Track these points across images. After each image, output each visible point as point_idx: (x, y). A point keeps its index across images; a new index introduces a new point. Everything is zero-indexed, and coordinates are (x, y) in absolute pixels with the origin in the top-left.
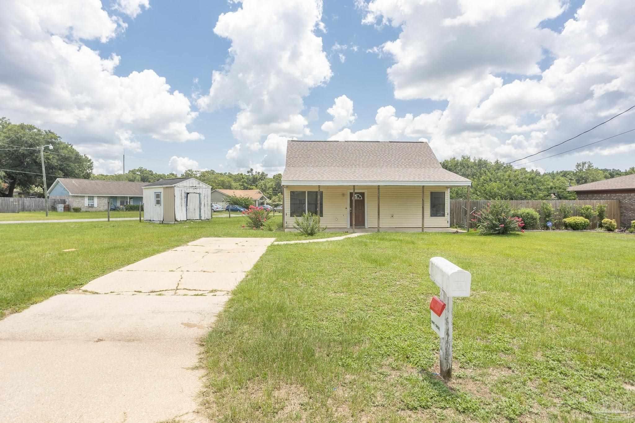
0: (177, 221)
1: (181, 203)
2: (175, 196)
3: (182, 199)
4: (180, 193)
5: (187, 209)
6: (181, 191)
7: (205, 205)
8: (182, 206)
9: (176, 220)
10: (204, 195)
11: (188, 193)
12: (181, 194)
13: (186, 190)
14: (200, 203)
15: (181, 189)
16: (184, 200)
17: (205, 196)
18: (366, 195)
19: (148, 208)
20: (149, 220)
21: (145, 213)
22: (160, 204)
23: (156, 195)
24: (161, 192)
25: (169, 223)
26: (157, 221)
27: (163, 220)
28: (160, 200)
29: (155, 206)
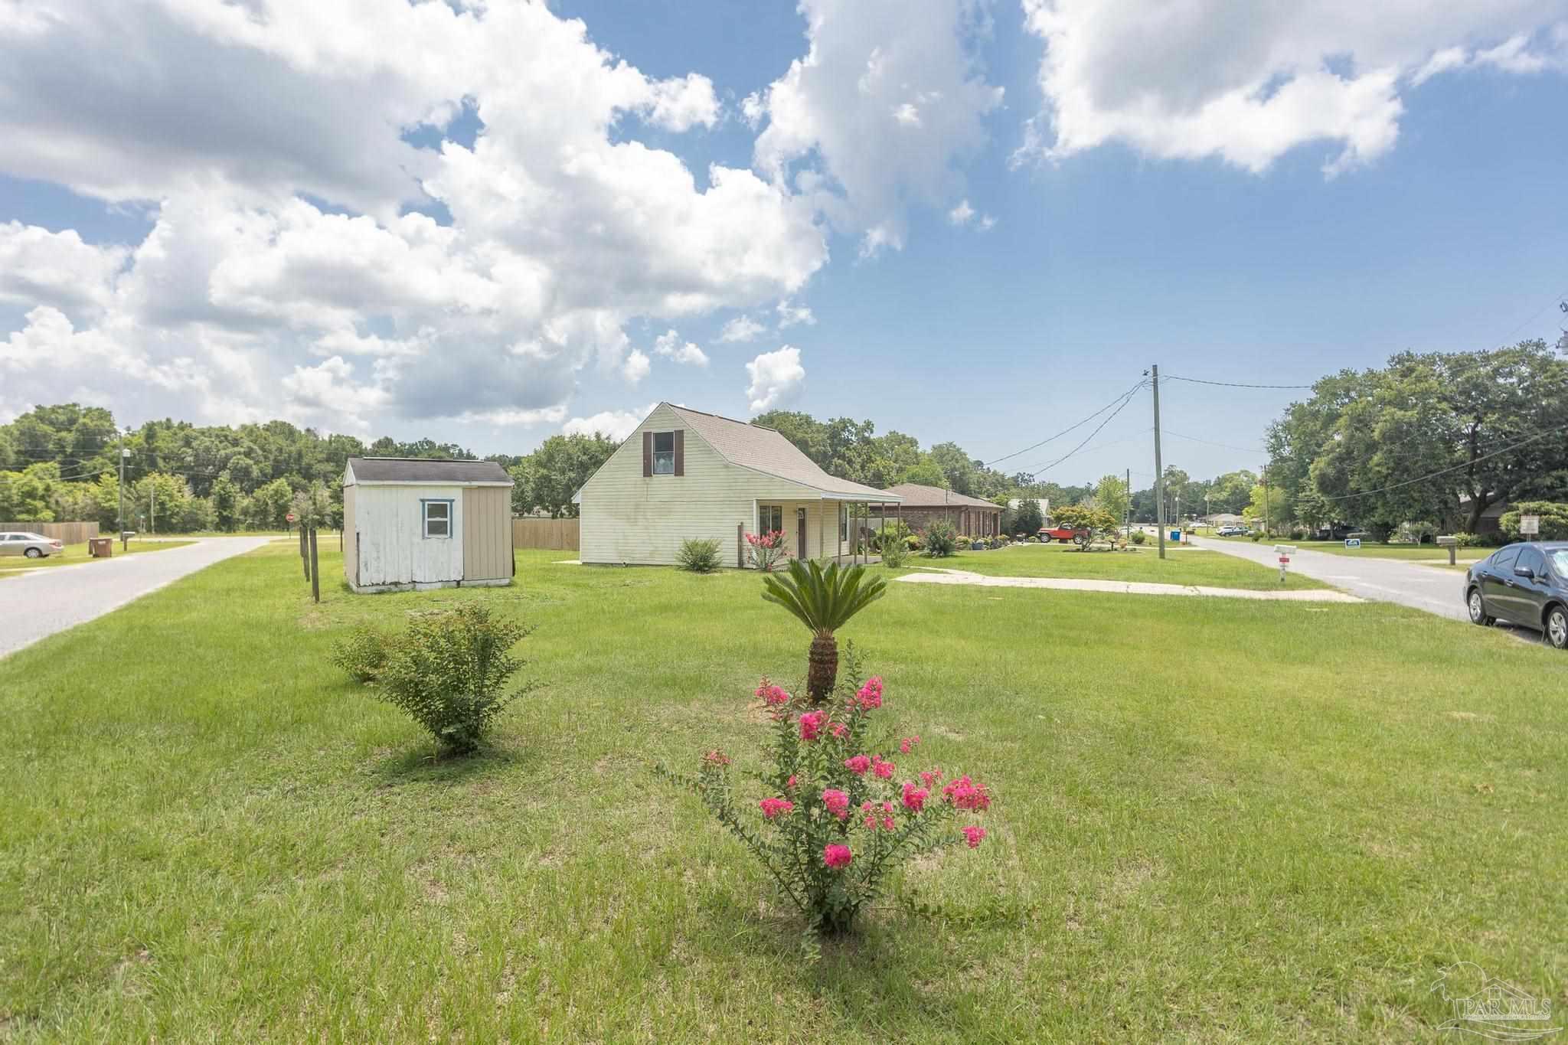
18: (807, 511)
19: (381, 548)
20: (391, 584)
21: (366, 565)
22: (445, 533)
23: (430, 507)
24: (453, 501)
25: (487, 583)
26: (433, 584)
27: (463, 579)
28: (446, 522)
29: (423, 539)
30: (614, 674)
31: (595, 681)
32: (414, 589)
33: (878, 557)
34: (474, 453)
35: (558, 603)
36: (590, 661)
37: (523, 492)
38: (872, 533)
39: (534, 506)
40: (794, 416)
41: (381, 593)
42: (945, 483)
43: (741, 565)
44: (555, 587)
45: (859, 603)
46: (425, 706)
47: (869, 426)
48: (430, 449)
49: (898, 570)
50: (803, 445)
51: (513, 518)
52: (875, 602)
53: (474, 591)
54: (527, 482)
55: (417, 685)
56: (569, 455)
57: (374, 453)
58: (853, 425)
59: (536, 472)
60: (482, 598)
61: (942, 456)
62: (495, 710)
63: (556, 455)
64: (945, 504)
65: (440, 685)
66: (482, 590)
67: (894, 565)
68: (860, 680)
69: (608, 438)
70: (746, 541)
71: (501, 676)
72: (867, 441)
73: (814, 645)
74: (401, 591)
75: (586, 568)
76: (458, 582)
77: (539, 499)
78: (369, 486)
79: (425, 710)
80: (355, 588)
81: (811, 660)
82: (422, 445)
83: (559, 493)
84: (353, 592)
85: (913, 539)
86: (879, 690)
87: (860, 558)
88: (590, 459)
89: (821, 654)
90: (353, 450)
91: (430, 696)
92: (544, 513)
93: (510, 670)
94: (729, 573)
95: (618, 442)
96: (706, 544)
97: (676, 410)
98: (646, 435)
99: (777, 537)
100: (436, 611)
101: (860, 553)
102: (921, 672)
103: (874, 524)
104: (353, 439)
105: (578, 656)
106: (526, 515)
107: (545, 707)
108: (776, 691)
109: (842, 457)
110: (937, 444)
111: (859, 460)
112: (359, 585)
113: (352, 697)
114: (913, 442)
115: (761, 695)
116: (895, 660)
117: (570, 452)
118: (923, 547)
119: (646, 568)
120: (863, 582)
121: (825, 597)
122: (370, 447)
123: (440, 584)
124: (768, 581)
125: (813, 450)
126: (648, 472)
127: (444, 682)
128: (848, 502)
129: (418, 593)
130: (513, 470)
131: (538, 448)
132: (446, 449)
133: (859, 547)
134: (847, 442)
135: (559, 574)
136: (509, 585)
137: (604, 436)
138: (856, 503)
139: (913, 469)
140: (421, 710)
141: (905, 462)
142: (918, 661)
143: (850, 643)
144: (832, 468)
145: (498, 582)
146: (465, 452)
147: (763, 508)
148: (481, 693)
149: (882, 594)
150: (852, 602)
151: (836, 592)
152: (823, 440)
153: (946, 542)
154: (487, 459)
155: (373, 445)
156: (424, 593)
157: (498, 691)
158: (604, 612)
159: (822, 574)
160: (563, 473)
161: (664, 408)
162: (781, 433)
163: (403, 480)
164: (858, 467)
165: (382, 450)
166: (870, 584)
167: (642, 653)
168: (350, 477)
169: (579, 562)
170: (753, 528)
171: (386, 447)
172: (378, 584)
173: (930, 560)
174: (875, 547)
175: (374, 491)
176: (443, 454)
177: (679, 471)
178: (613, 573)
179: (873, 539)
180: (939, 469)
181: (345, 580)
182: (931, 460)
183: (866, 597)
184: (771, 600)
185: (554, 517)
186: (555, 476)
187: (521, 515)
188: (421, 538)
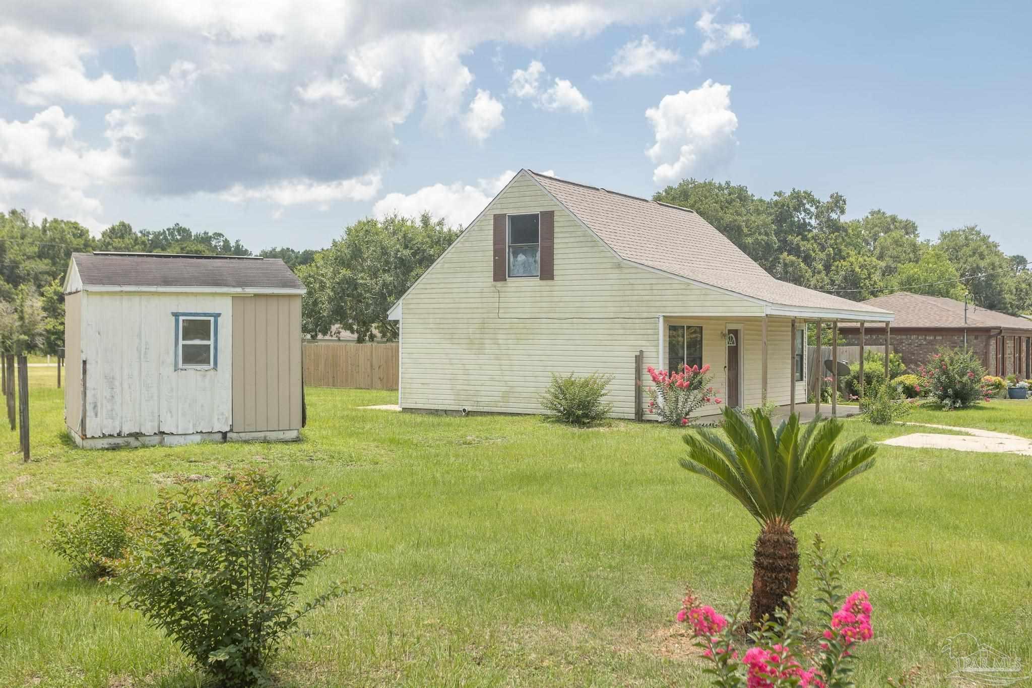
18: (741, 335)
19: (117, 383)
20: (130, 435)
21: (95, 407)
22: (207, 361)
23: (185, 324)
24: (219, 315)
25: (265, 437)
26: (188, 437)
27: (231, 430)
28: (209, 346)
29: (175, 370)
30: (453, 577)
31: (429, 586)
32: (161, 444)
33: (854, 407)
34: (246, 245)
35: (368, 467)
36: (418, 556)
37: (315, 303)
38: (843, 370)
39: (331, 323)
40: (720, 188)
41: (115, 448)
42: (962, 291)
43: (639, 417)
44: (363, 444)
45: (834, 478)
46: (184, 617)
47: (838, 203)
48: (184, 239)
49: (887, 428)
50: (733, 232)
51: (303, 340)
52: (858, 477)
53: (247, 448)
54: (323, 287)
55: (173, 584)
56: (385, 252)
57: (106, 245)
58: (813, 201)
59: (336, 272)
60: (259, 459)
61: (957, 249)
62: (284, 626)
63: (364, 249)
64: (962, 324)
65: (206, 586)
66: (257, 448)
67: (881, 419)
68: (839, 598)
69: (440, 223)
70: (647, 379)
71: (293, 575)
72: (835, 227)
73: (762, 542)
74: (144, 446)
75: (407, 417)
76: (225, 435)
77: (339, 314)
78: (101, 293)
79: (183, 622)
80: (78, 440)
81: (757, 565)
82: (172, 234)
83: (368, 306)
84: (76, 447)
85: (911, 379)
86: (867, 610)
87: (826, 408)
88: (414, 254)
89: (773, 556)
90: (76, 242)
91: (189, 602)
92: (346, 334)
93: (305, 566)
94: (622, 426)
95: (455, 229)
96: (586, 384)
97: (544, 182)
98: (498, 219)
99: (696, 374)
100: (193, 476)
101: (825, 400)
102: (931, 592)
103: (848, 355)
104: (75, 226)
105: (401, 547)
106: (320, 336)
107: (354, 623)
108: (708, 614)
109: (795, 251)
110: (948, 229)
111: (823, 255)
112: (84, 437)
113: (79, 600)
114: (910, 228)
115: (684, 618)
116: (888, 572)
117: (386, 243)
118: (926, 394)
119: (497, 418)
120: (839, 445)
121: (779, 468)
122: (99, 237)
123: (198, 438)
124: (689, 441)
125: (749, 240)
126: (500, 273)
127: (213, 580)
128: (806, 321)
129: (168, 450)
130: (304, 270)
131: (338, 239)
132: (205, 239)
133: (824, 391)
134: (802, 229)
135: (368, 427)
136: (297, 440)
137: (434, 221)
138: (817, 322)
139: (910, 269)
140: (178, 622)
141: (896, 259)
142: (926, 573)
143: (818, 541)
144: (779, 268)
145: (281, 435)
146: (233, 244)
147: (674, 328)
148: (263, 599)
149: (869, 466)
150: (822, 476)
151: (796, 459)
152: (765, 225)
153: (965, 385)
154: (266, 255)
155: (104, 234)
156: (177, 450)
157: (288, 597)
158: (436, 483)
159: (775, 432)
160: (374, 275)
161: (524, 177)
162: (701, 214)
163: (149, 284)
164: (820, 267)
165: (117, 242)
166: (849, 450)
167: (493, 547)
168: (74, 280)
169: (397, 408)
170: (658, 360)
171: (122, 237)
172: (111, 436)
173: (937, 413)
174: (850, 391)
175: (107, 300)
176: (201, 247)
177: (547, 273)
178: (449, 425)
179: (845, 379)
180: (952, 269)
181: (64, 429)
182: (938, 257)
183: (846, 468)
184: (692, 469)
185: (360, 340)
186: (363, 279)
187: (314, 337)
188: (172, 368)
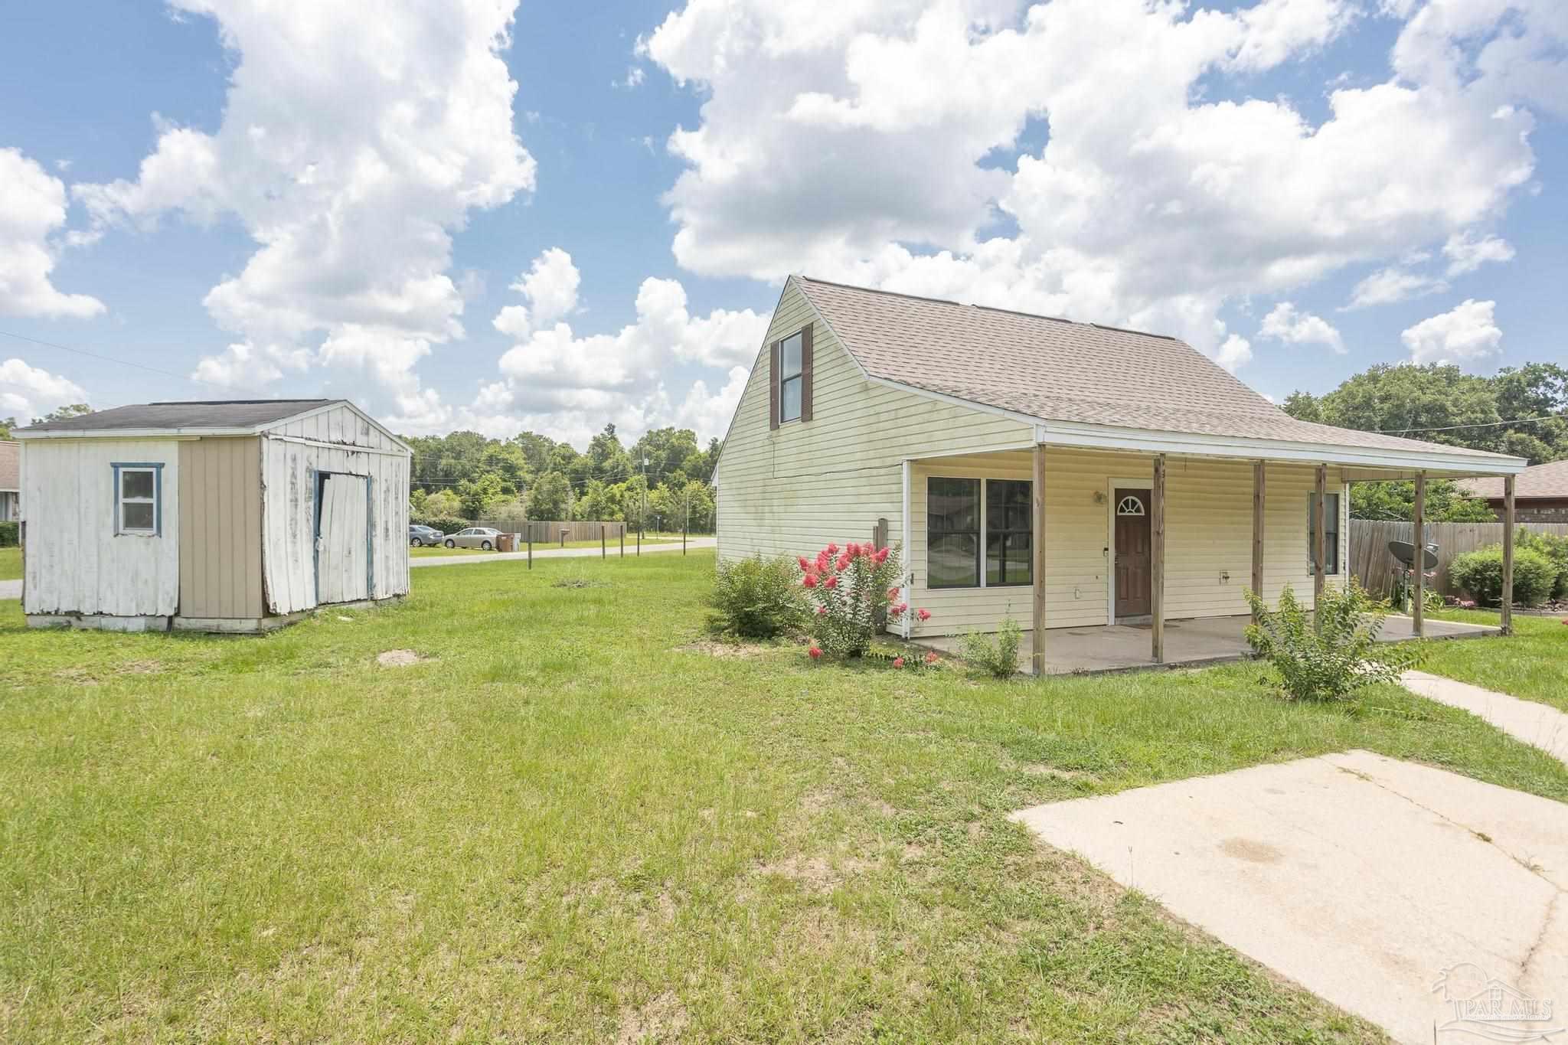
0: (276, 615)
1: (294, 521)
2: (263, 487)
3: (295, 501)
4: (289, 472)
5: (317, 552)
6: (294, 459)
7: (387, 530)
8: (294, 536)
9: (268, 612)
10: (384, 488)
11: (323, 476)
12: (294, 475)
13: (313, 459)
14: (371, 524)
15: (291, 450)
16: (307, 506)
17: (388, 490)
19: (56, 549)
20: (68, 614)
21: (35, 577)
22: (149, 525)
23: (127, 477)
24: (162, 465)
25: (218, 626)
26: (131, 619)
27: (177, 614)
28: (151, 505)
29: (116, 535)
32: (101, 626)
41: (52, 628)
74: (83, 629)
76: (170, 620)
98: (774, 349)
123: (143, 622)
126: (775, 417)
145: (237, 625)
161: (791, 286)
170: (902, 535)
172: (49, 613)
175: (46, 449)
177: (807, 411)
188: (112, 534)
